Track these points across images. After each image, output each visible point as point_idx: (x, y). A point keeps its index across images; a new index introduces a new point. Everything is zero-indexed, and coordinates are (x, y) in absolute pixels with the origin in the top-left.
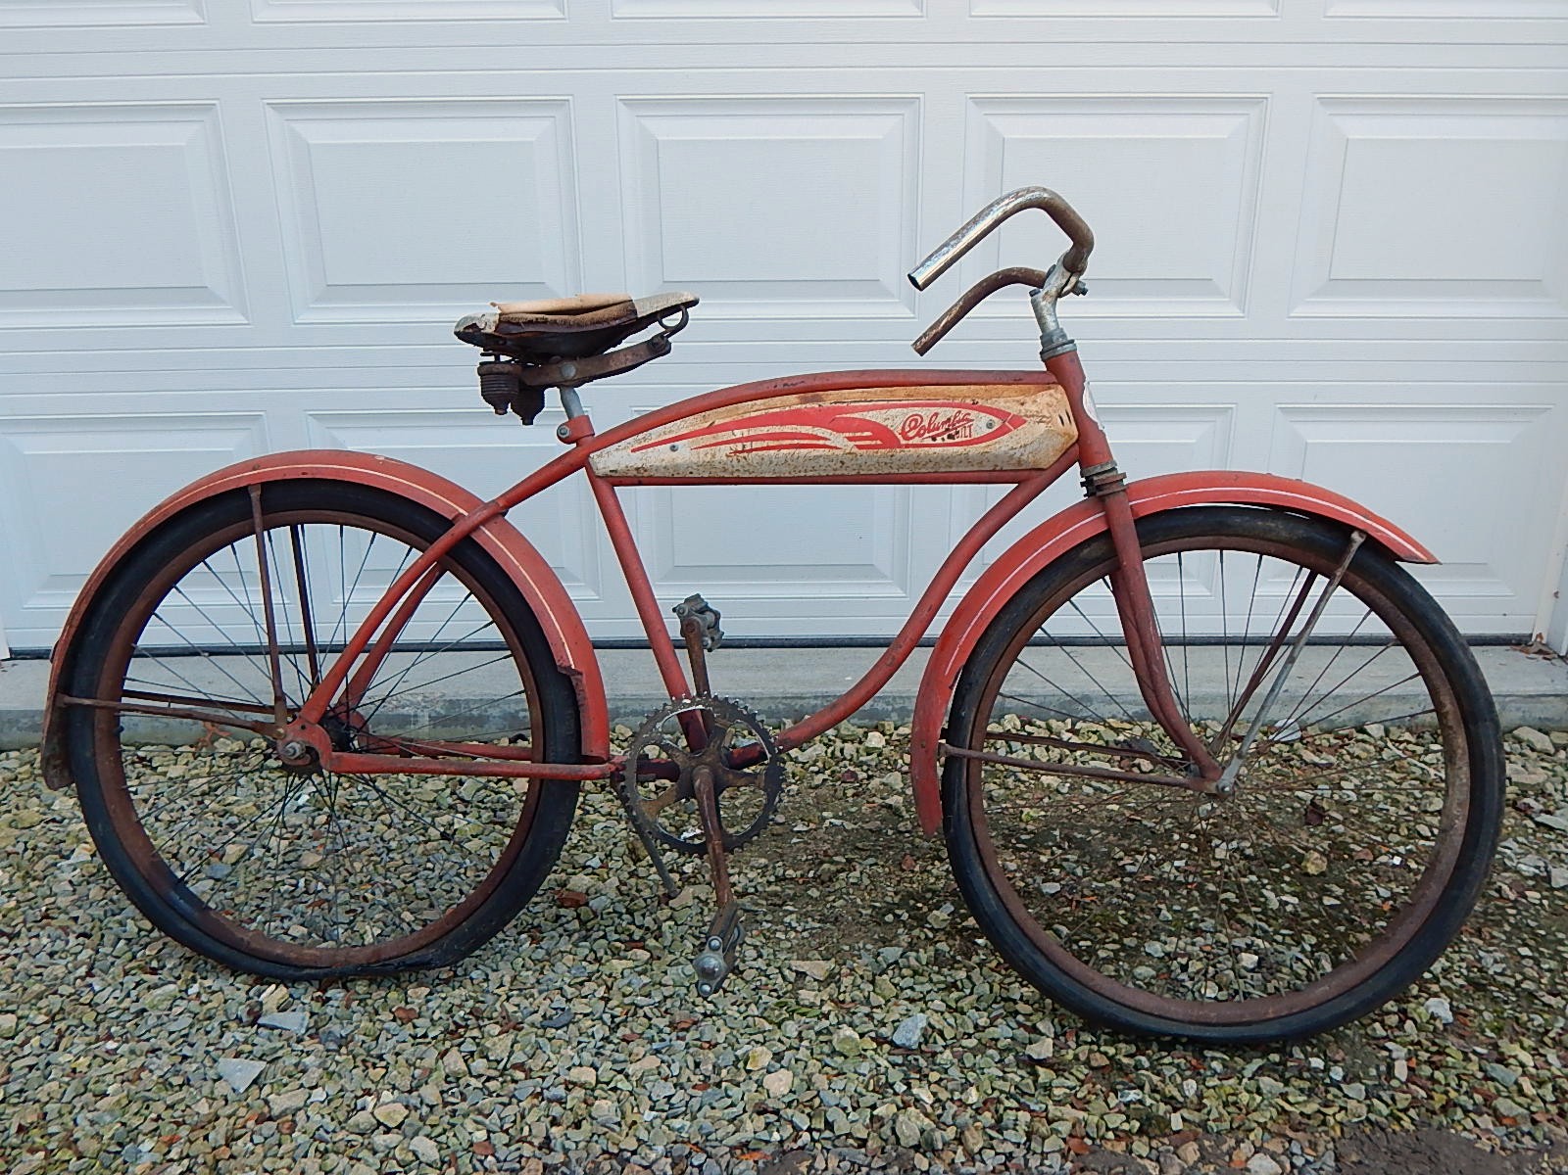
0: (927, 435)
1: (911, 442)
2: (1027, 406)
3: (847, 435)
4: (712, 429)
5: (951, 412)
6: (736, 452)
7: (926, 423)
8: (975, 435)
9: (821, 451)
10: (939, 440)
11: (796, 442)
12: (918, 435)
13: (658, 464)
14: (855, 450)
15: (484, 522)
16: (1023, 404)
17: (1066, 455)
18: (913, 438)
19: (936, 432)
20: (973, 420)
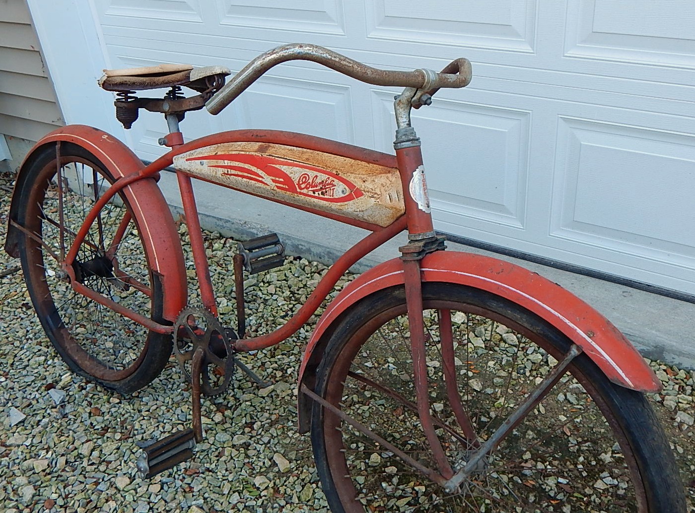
0: (310, 189)
1: (302, 191)
2: (367, 184)
3: (272, 178)
4: (216, 157)
6: (225, 174)
8: (335, 197)
9: (260, 185)
11: (249, 175)
12: (306, 188)
13: (195, 171)
14: (275, 188)
15: (131, 183)
16: (364, 182)
17: (398, 221)
18: (304, 189)
19: (315, 188)
20: (335, 186)
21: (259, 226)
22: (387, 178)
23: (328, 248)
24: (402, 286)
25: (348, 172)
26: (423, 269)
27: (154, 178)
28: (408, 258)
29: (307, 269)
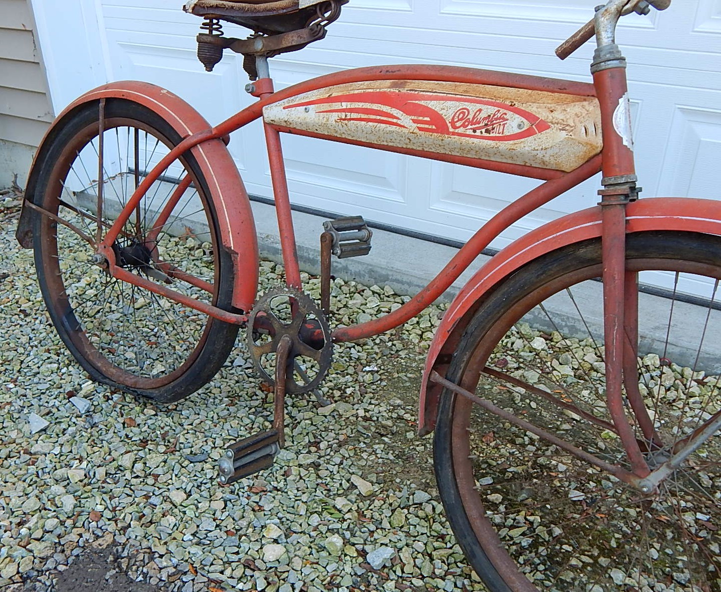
0: (470, 127)
1: (456, 131)
2: (555, 114)
3: (413, 117)
4: (330, 100)
5: (491, 110)
6: (341, 119)
7: (471, 117)
8: (506, 133)
9: (393, 128)
10: (478, 133)
11: (378, 117)
12: (464, 126)
13: (296, 120)
14: (417, 131)
15: (201, 142)
16: (552, 111)
17: (589, 163)
18: (459, 127)
19: (477, 125)
20: (507, 120)
22: (583, 107)
25: (527, 102)
27: (223, 140)
28: (613, 201)
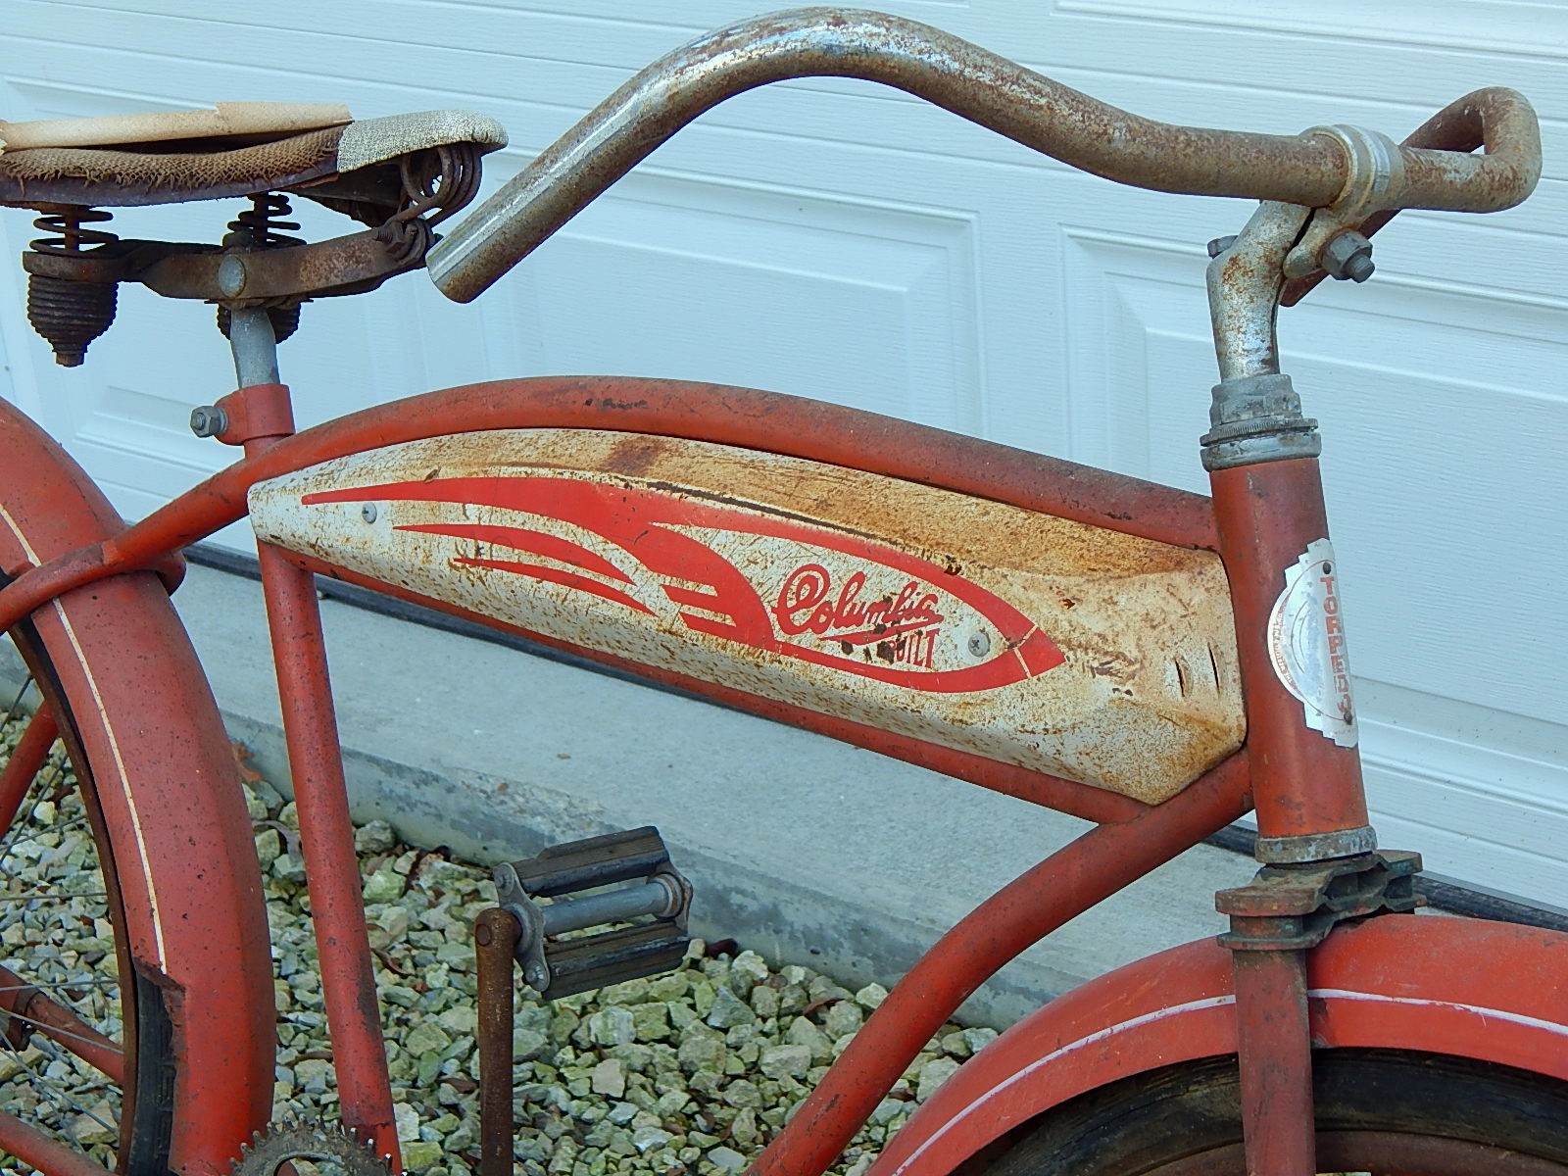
0: (831, 631)
1: (795, 640)
3: (668, 580)
4: (432, 489)
6: (465, 560)
7: (833, 597)
8: (939, 665)
9: (614, 608)
10: (857, 655)
12: (814, 625)
13: (341, 544)
14: (680, 626)
15: (66, 593)
16: (1070, 604)
17: (1214, 780)
18: (801, 629)
19: (853, 629)
20: (940, 619)
21: (562, 805)
22: (1171, 590)
23: (857, 910)
24: (1227, 1064)
25: (999, 563)
26: (1323, 993)
27: (161, 576)
28: (1259, 940)
29: (764, 997)
